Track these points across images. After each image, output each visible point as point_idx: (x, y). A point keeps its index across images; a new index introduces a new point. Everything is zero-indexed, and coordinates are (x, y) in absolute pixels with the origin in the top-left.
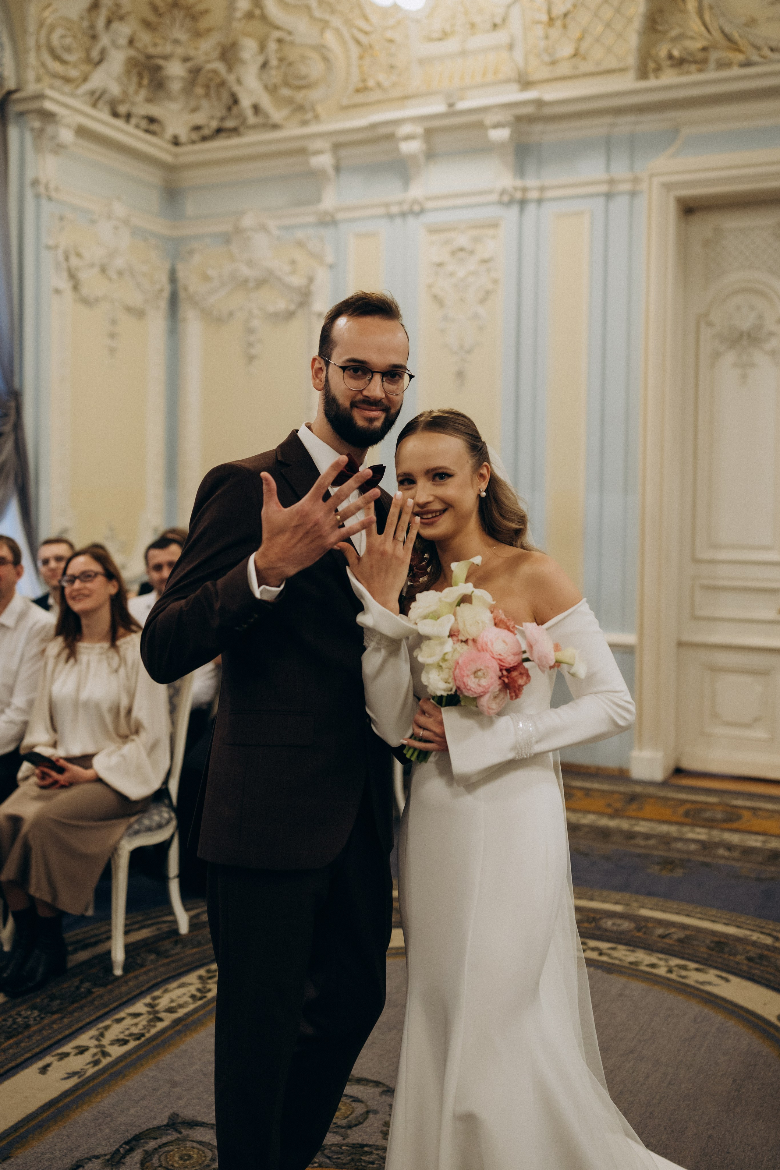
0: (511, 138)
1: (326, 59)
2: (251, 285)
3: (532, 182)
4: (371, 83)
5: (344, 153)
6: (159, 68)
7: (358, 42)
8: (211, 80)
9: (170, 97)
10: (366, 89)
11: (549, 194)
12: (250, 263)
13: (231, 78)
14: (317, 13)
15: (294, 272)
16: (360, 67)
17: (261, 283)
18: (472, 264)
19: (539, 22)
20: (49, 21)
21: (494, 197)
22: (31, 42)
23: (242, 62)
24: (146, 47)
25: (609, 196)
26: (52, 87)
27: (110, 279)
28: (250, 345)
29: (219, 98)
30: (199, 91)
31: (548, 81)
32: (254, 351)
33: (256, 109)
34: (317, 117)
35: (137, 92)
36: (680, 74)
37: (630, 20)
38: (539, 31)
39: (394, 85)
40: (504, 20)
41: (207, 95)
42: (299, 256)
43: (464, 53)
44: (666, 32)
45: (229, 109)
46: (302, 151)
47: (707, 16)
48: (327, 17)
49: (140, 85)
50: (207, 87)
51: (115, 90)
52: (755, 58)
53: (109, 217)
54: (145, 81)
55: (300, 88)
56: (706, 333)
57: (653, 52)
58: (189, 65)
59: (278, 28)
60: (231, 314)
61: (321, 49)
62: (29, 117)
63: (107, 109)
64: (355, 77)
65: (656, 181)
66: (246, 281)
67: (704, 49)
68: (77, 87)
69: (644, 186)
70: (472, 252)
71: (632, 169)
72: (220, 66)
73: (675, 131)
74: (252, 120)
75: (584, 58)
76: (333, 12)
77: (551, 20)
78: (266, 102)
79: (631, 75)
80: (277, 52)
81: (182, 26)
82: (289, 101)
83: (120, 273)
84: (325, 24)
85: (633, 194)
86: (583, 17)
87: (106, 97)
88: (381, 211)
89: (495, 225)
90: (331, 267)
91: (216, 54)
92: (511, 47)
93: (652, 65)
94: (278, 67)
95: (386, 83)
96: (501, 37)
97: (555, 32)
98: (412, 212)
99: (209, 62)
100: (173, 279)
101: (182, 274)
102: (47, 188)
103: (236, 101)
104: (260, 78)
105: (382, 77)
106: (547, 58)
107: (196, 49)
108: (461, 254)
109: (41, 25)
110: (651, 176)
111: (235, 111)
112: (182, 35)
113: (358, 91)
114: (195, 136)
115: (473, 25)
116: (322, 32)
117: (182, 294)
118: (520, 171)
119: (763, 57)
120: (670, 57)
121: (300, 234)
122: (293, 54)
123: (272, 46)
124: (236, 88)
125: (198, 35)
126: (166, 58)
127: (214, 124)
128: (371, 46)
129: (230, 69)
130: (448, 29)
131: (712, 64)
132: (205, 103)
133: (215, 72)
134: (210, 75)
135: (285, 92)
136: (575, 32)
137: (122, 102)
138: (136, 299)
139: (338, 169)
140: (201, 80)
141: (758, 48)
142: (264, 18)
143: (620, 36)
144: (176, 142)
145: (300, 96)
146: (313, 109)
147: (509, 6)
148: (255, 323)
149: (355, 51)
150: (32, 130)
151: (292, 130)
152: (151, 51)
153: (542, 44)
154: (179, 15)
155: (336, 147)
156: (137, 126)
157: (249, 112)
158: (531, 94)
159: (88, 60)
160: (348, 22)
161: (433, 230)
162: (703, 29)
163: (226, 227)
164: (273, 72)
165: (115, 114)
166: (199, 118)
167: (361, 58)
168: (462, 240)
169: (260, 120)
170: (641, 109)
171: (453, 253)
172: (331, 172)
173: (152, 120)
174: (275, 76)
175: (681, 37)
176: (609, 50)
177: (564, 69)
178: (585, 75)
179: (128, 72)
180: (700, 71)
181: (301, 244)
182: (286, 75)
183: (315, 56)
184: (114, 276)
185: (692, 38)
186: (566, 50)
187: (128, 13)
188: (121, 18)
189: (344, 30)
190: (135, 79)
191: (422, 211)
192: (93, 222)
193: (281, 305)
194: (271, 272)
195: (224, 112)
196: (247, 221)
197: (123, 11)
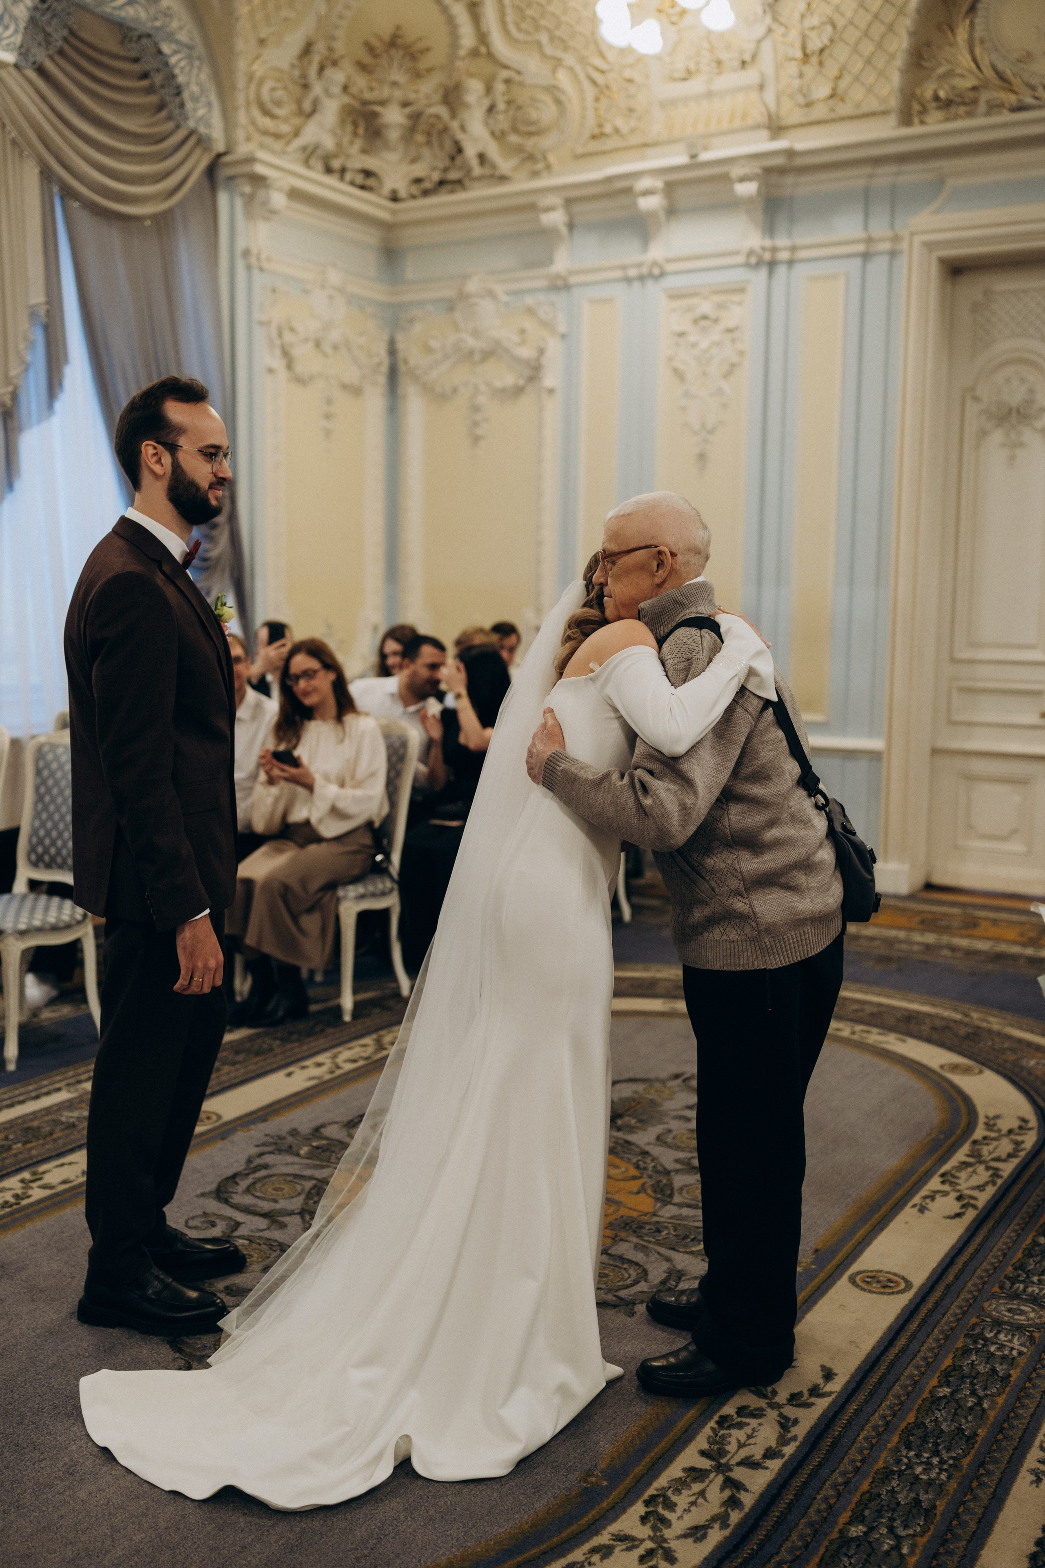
0: (759, 192)
1: (558, 102)
2: (477, 357)
3: (782, 241)
4: (608, 129)
5: (577, 208)
6: (375, 115)
7: (594, 82)
8: (432, 125)
9: (387, 147)
10: (603, 135)
11: (801, 254)
12: (475, 333)
13: (454, 125)
14: (549, 50)
15: (523, 343)
16: (596, 110)
17: (487, 355)
18: (716, 335)
19: (793, 59)
20: (259, 74)
21: (741, 259)
22: (241, 99)
23: (467, 106)
24: (361, 92)
25: (866, 256)
26: (262, 146)
27: (325, 355)
28: (476, 424)
29: (442, 147)
30: (420, 138)
31: (802, 125)
32: (479, 431)
33: (482, 158)
34: (548, 167)
35: (351, 143)
36: (947, 120)
37: (892, 56)
38: (793, 69)
39: (633, 130)
40: (754, 57)
41: (429, 143)
42: (529, 324)
43: (710, 95)
44: (933, 69)
45: (453, 158)
46: (532, 208)
47: (978, 51)
48: (559, 54)
49: (355, 134)
50: (429, 134)
51: (329, 143)
52: (1029, 100)
53: (323, 287)
54: (361, 131)
55: (530, 134)
56: (972, 409)
57: (918, 92)
58: (408, 110)
59: (506, 67)
60: (455, 390)
61: (553, 90)
62: (239, 181)
63: (319, 166)
64: (591, 122)
65: (918, 239)
66: (471, 353)
67: (974, 89)
68: (288, 143)
69: (904, 245)
70: (716, 321)
71: (892, 226)
72: (443, 111)
73: (941, 182)
74: (477, 171)
75: (842, 100)
76: (566, 48)
77: (806, 55)
78: (493, 151)
79: (892, 119)
80: (504, 94)
81: (400, 66)
82: (519, 149)
83: (335, 348)
84: (557, 63)
85: (893, 254)
86: (842, 53)
87: (320, 152)
88: (618, 274)
89: (742, 290)
90: (563, 336)
91: (437, 97)
92: (761, 87)
93: (916, 107)
94: (506, 111)
95: (624, 129)
96: (751, 76)
97: (810, 70)
98: (651, 276)
99: (429, 106)
100: (392, 351)
101: (401, 346)
102: (259, 259)
103: (459, 150)
104: (486, 124)
105: (620, 122)
106: (801, 100)
107: (416, 92)
108: (704, 323)
109: (250, 78)
110: (912, 234)
111: (459, 161)
112: (399, 76)
113: (594, 137)
114: (415, 190)
115: (719, 63)
116: (554, 71)
117: (402, 368)
118: (770, 229)
119: (1036, 98)
120: (936, 98)
121: (529, 300)
122: (523, 97)
123: (500, 87)
124: (460, 136)
125: (417, 75)
126: (383, 103)
127: (436, 176)
128: (608, 87)
129: (453, 115)
130: (692, 68)
131: (982, 107)
132: (426, 152)
133: (437, 117)
134: (431, 120)
135: (514, 139)
136: (832, 70)
137: (336, 156)
138: (352, 375)
139: (571, 226)
140: (422, 126)
141: (1033, 88)
142: (490, 56)
143: (881, 74)
144: (395, 198)
145: (529, 144)
146: (545, 159)
147: (759, 42)
148: (481, 399)
149: (590, 92)
150: (243, 195)
151: (522, 184)
152: (368, 96)
153: (796, 83)
154: (397, 54)
155: (569, 202)
156: (352, 183)
157: (474, 162)
158: (781, 144)
159: (300, 112)
160: (582, 60)
161: (674, 296)
162: (973, 65)
163: (449, 293)
164: (501, 117)
165: (329, 170)
166: (420, 170)
167: (597, 100)
168: (705, 307)
169: (487, 171)
170: (902, 158)
171: (695, 322)
172: (564, 230)
173: (368, 173)
174: (502, 121)
175: (950, 74)
176: (870, 90)
177: (820, 112)
178: (843, 119)
179: (343, 122)
180: (970, 114)
181: (530, 311)
182: (514, 120)
183: (546, 98)
184: (328, 349)
185: (962, 76)
186: (822, 91)
187: (342, 57)
188: (335, 63)
189: (578, 69)
190: (349, 128)
191: (662, 274)
192: (307, 292)
193: (509, 379)
194: (498, 343)
195: (447, 162)
196: (473, 286)
197: (336, 55)
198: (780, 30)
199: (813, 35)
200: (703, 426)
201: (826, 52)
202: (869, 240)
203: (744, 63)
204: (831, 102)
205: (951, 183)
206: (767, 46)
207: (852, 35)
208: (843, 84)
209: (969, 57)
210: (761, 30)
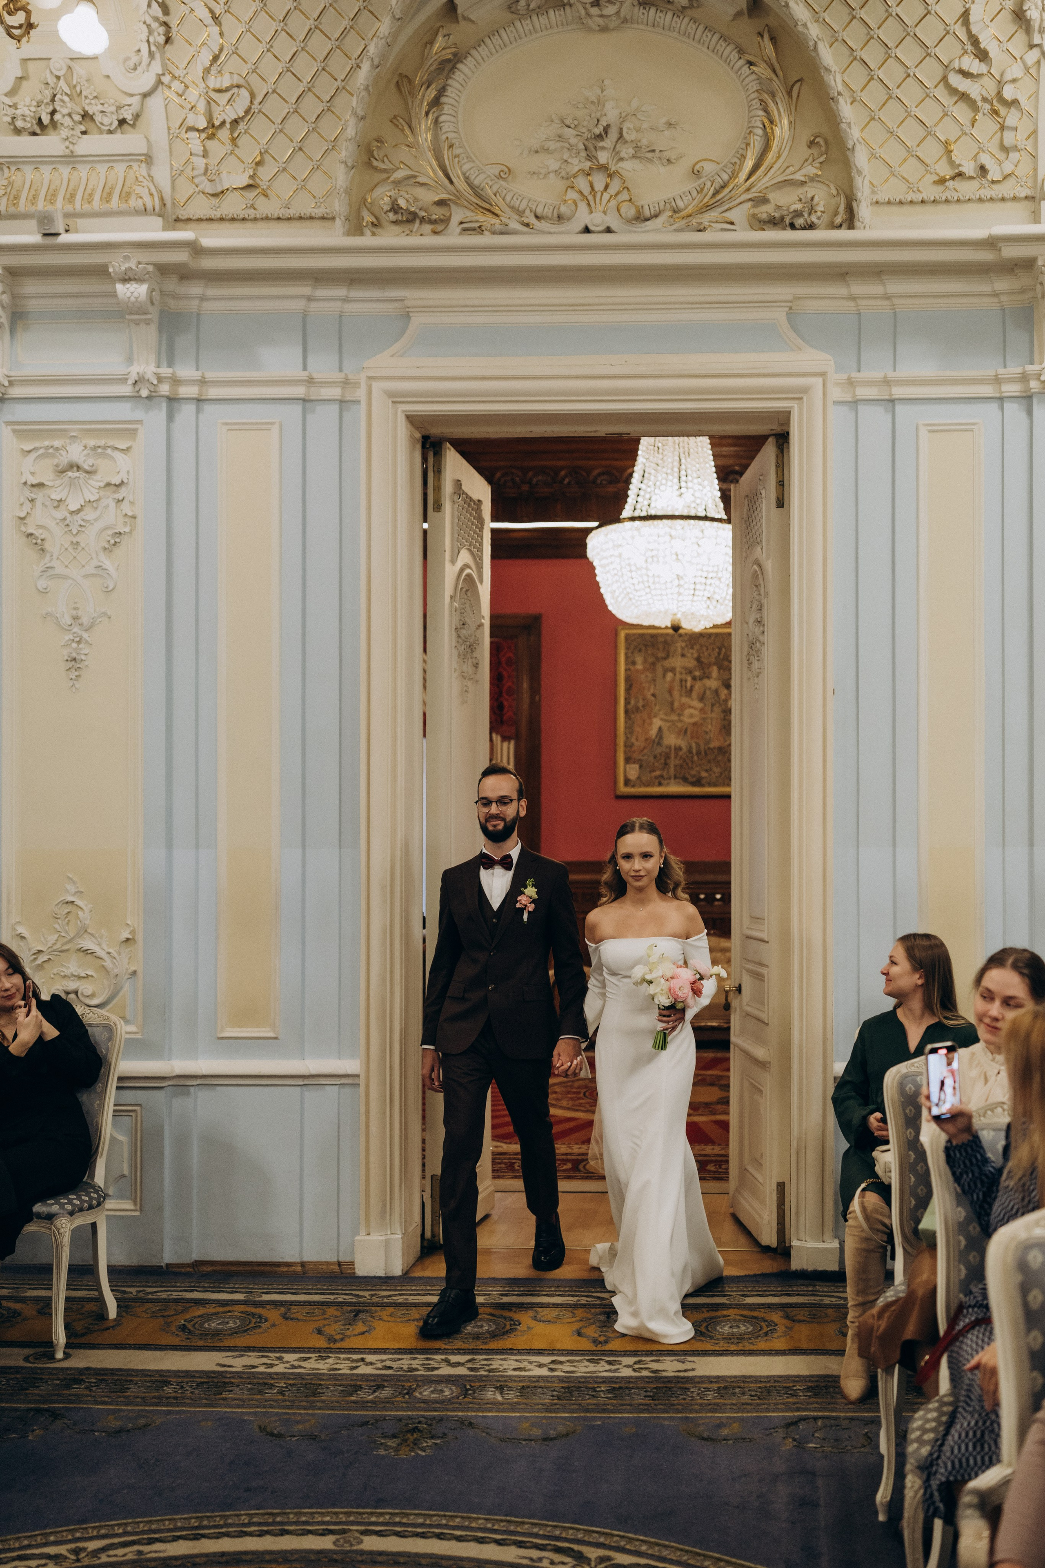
3: (186, 371)
21: (126, 390)
40: (137, 116)
43: (71, 159)
67: (441, 203)
92: (148, 159)
97: (218, 148)
115: (86, 116)
120: (395, 208)
136: (249, 151)
147: (145, 95)
153: (200, 162)
168: (76, 452)
177: (233, 205)
198: (177, 86)
199: (223, 99)
200: (75, 618)
201: (242, 126)
202: (310, 381)
203: (122, 122)
204: (251, 194)
205: (417, 320)
206: (155, 103)
207: (276, 108)
208: (265, 174)
209: (434, 163)
210: (146, 81)
